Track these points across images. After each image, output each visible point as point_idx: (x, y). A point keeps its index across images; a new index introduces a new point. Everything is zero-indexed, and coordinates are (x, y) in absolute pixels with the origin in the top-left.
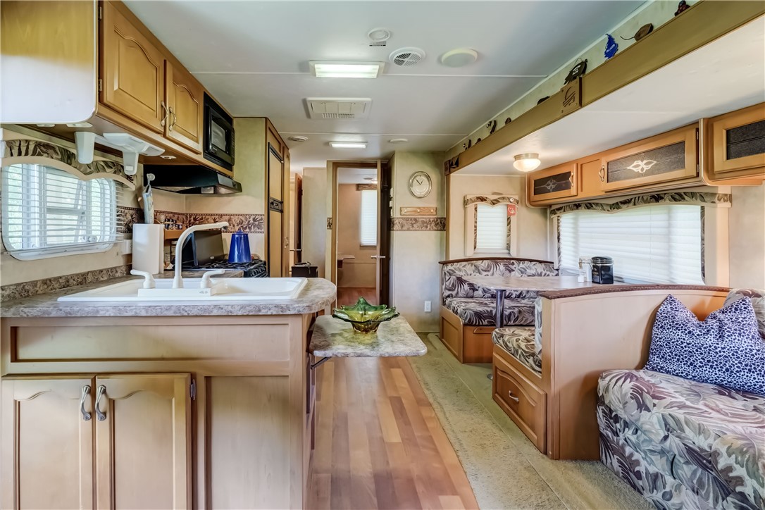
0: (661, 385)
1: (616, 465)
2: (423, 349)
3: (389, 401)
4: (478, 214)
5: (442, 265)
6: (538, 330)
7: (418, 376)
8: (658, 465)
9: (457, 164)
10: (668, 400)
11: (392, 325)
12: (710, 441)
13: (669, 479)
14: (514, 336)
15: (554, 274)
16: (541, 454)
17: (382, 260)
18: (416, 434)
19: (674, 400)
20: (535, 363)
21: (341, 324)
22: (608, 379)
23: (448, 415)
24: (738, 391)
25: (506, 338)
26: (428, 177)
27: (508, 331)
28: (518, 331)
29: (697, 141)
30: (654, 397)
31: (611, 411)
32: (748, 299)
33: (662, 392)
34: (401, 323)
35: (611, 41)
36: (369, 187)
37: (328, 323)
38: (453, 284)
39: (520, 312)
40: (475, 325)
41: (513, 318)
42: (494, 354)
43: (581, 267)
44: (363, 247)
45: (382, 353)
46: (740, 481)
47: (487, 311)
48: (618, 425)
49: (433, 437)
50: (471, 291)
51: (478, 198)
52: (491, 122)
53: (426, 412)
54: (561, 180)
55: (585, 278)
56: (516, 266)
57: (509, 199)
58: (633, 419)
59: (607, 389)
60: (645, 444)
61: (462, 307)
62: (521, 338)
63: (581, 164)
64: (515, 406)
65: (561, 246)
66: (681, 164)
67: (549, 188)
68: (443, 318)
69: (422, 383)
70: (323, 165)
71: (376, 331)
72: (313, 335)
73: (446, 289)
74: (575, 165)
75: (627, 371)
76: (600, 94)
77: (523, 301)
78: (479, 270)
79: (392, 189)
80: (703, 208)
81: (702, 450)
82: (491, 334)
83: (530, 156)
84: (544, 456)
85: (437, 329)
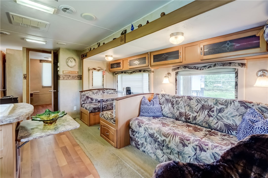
0: (143, 120)
1: (134, 144)
2: (78, 126)
3: (60, 149)
4: (93, 74)
5: (80, 92)
6: (114, 111)
7: (73, 135)
8: (143, 140)
9: (86, 56)
10: (145, 123)
11: (63, 119)
12: (153, 131)
13: (145, 143)
14: (107, 114)
15: (116, 93)
16: (116, 149)
17: (54, 92)
18: (73, 158)
19: (146, 123)
20: (113, 121)
21: (36, 123)
22: (132, 121)
23: (85, 147)
24: (156, 117)
25: (104, 115)
26: (75, 60)
27: (105, 112)
28: (107, 112)
29: (148, 57)
30: (142, 123)
31: (133, 130)
32: (157, 95)
33: (143, 122)
34: (67, 117)
35: (132, 26)
36: (47, 61)
37: (28, 124)
38: (85, 99)
39: (107, 106)
40: (93, 112)
41: (105, 108)
42: (100, 121)
43: (123, 90)
44: (44, 87)
45: (60, 131)
46: (158, 138)
47: (97, 107)
48: (134, 133)
49: (81, 157)
50: (92, 101)
51: (93, 69)
52: (98, 43)
53: (77, 148)
54: (118, 64)
55: (125, 93)
56: (106, 91)
57: (103, 69)
58: (138, 130)
59: (132, 124)
60: (140, 136)
61: (89, 107)
62: (109, 114)
63: (123, 60)
64: (108, 136)
65: (118, 84)
66: (145, 63)
67: (115, 67)
68: (81, 112)
69: (74, 138)
70: (21, 49)
71: (56, 122)
72: (19, 132)
73: (82, 101)
74: (122, 60)
75: (136, 118)
76: (129, 41)
77: (108, 102)
78: (94, 93)
79: (59, 63)
80: (149, 74)
81: (152, 133)
82: (99, 114)
83: (110, 56)
84: (117, 149)
85: (79, 116)
